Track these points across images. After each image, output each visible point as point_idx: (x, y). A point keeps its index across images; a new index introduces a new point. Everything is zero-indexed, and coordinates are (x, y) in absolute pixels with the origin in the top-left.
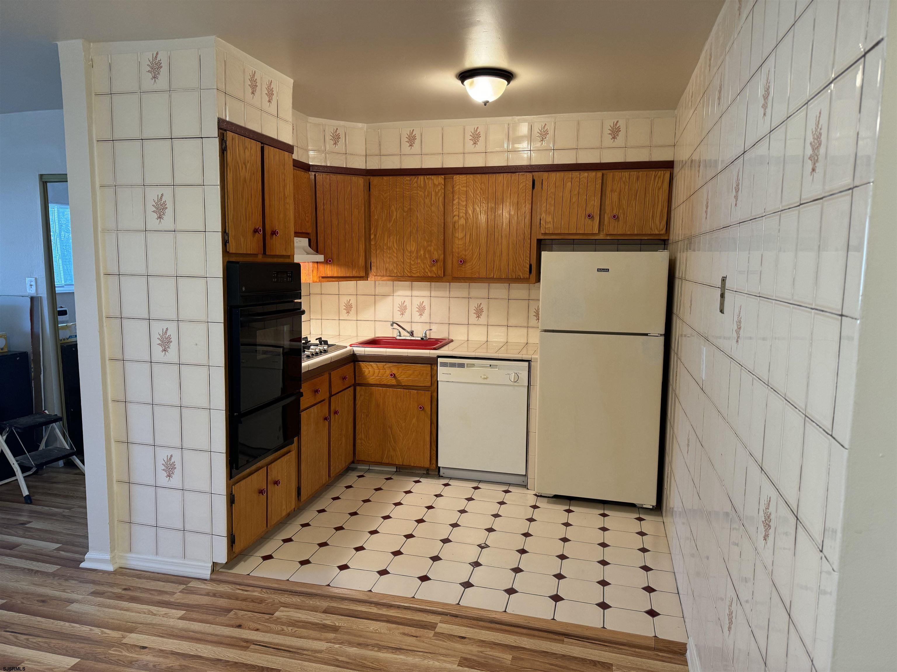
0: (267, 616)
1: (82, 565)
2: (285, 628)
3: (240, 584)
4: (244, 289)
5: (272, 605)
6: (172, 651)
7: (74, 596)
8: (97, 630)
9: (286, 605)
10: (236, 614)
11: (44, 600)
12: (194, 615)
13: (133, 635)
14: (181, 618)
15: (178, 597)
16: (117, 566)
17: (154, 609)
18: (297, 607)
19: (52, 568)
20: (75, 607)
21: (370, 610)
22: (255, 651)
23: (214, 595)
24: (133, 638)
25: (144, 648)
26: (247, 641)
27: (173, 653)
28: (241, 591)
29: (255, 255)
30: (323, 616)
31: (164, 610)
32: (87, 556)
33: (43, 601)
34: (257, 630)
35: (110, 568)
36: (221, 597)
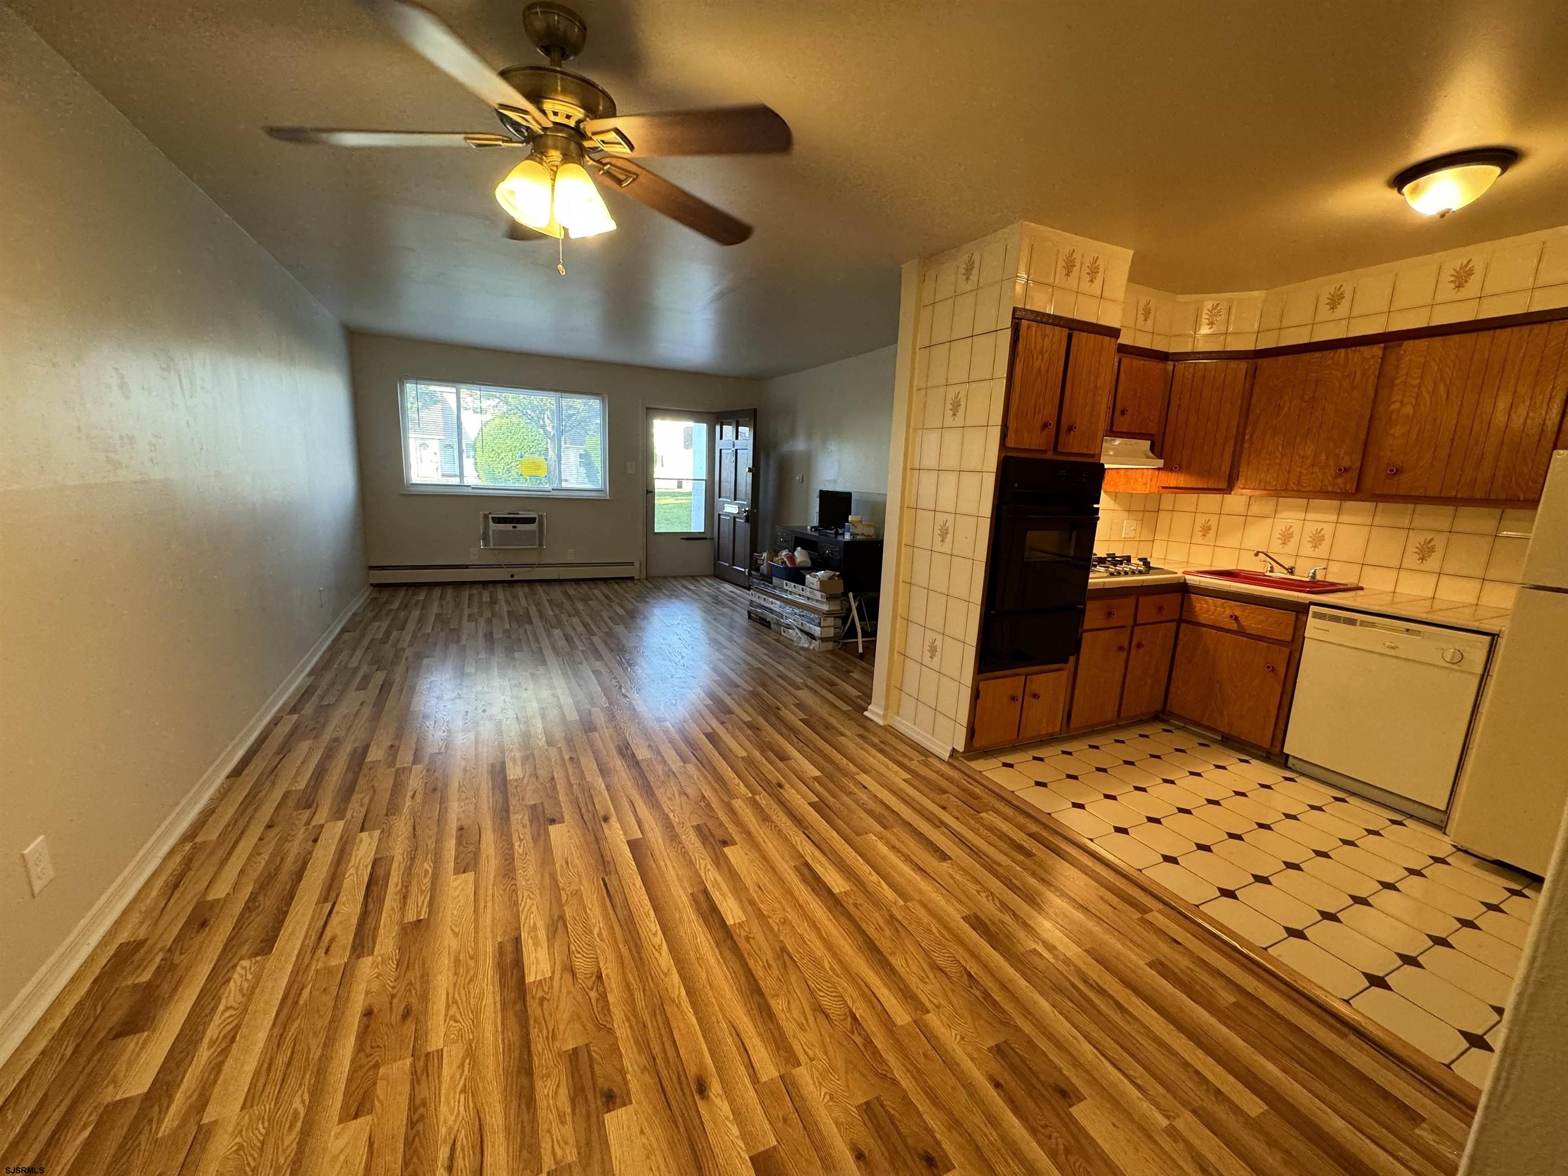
0: (972, 812)
1: (866, 713)
2: (981, 828)
3: (969, 777)
4: (1016, 485)
5: (984, 805)
6: (882, 800)
7: (847, 732)
8: (845, 761)
9: (997, 812)
10: (948, 797)
11: (828, 726)
12: (916, 783)
13: (865, 776)
14: (905, 780)
15: (914, 765)
16: (887, 723)
17: (890, 764)
18: (1006, 818)
19: (846, 708)
20: (842, 739)
21: (1079, 857)
22: (943, 833)
23: (942, 775)
24: (864, 778)
25: (866, 788)
26: (943, 823)
27: (882, 802)
28: (966, 782)
29: (1045, 451)
30: (1026, 837)
31: (896, 768)
32: (870, 707)
33: (827, 727)
34: (957, 818)
35: (881, 723)
36: (947, 779)
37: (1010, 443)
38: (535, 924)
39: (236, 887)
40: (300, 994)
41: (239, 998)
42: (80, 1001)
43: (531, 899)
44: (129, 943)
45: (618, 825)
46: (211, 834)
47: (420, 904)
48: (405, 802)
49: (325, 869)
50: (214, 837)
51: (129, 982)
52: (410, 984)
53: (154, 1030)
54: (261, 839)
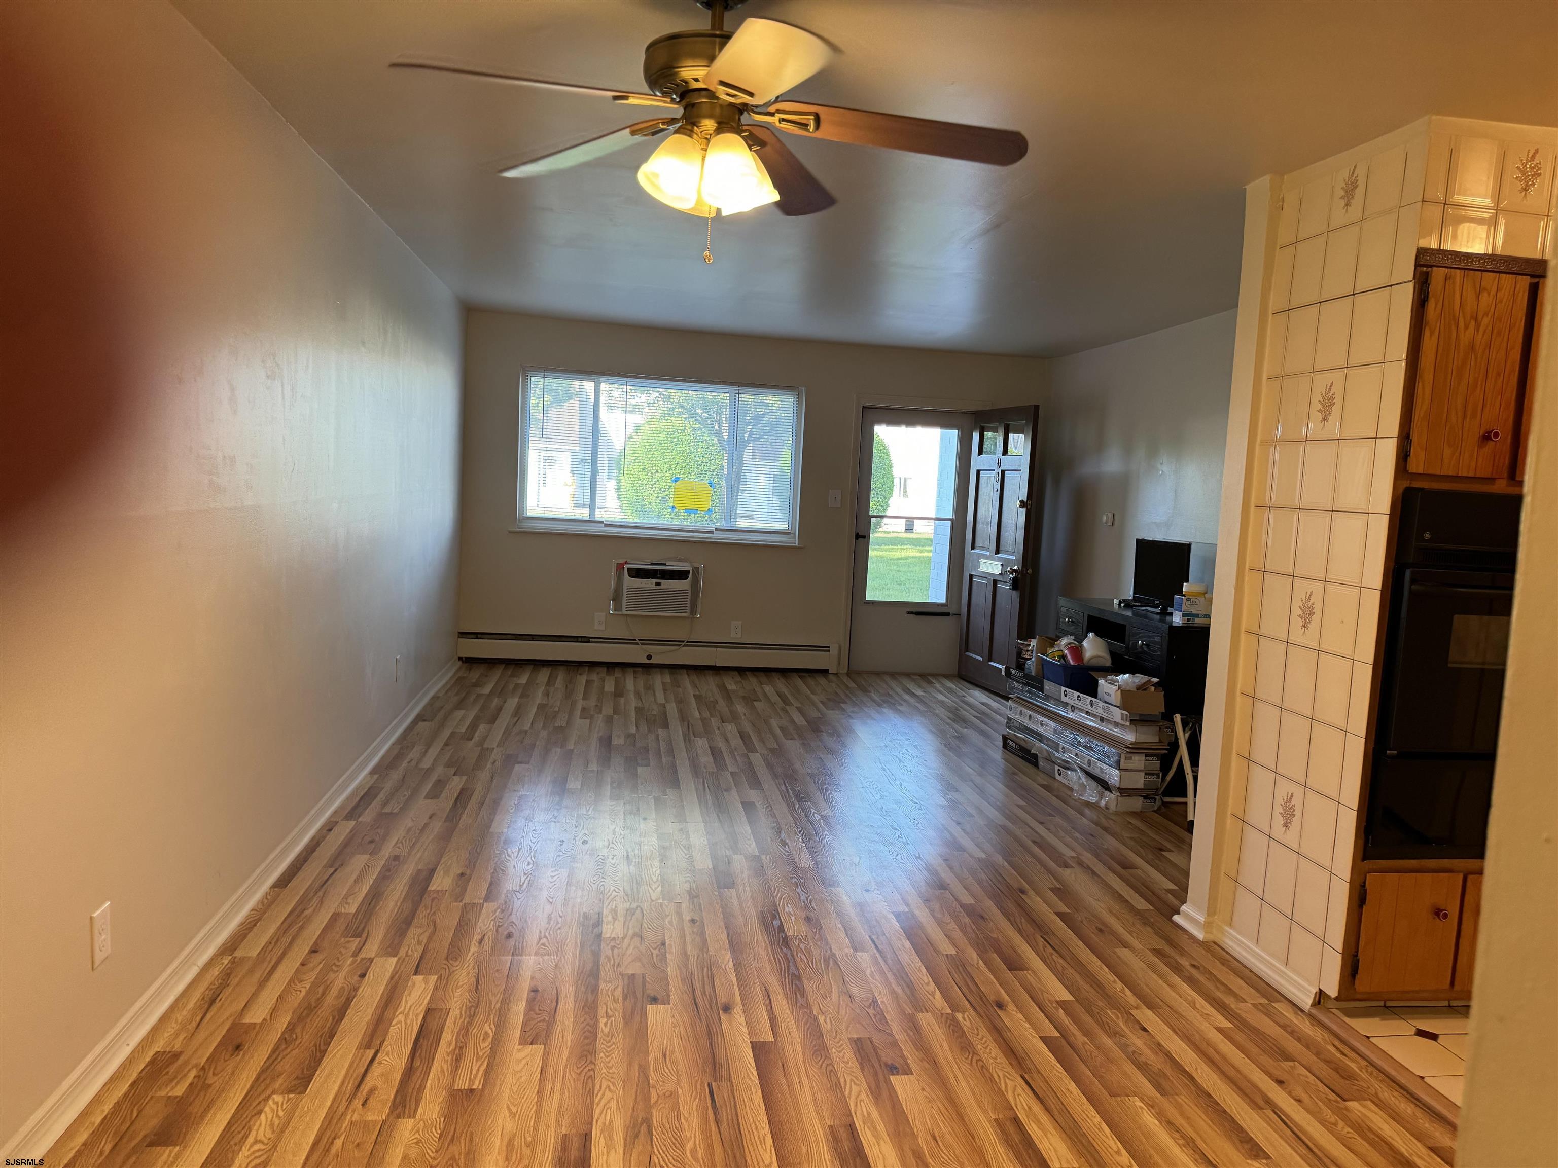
0: (1333, 1096)
1: (1176, 918)
2: (1341, 1124)
3: (1343, 1041)
4: (1427, 536)
5: (1358, 1090)
6: (1169, 1052)
7: (1135, 943)
8: (1119, 985)
9: (1381, 1104)
10: (1293, 1067)
11: (1103, 929)
12: (1240, 1037)
13: (1149, 1013)
14: (1220, 1030)
15: (1245, 1010)
16: (1210, 937)
17: (1200, 1001)
18: (1395, 1117)
19: (1141, 904)
20: (1124, 953)
22: (1269, 1121)
23: (1292, 1033)
24: (1146, 1016)
25: (1145, 1030)
26: (1269, 1102)
27: (1168, 1055)
28: (1335, 1049)
29: (1491, 480)
30: (1423, 1151)
31: (1209, 1009)
32: (1184, 908)
33: (1101, 930)
34: (1299, 1101)
35: (1200, 935)
36: (1299, 1040)
37: (1416, 465)
38: (611, 1122)
39: (274, 1012)
40: (332, 1143)
41: (269, 1134)
42: (118, 1102)
43: (610, 1090)
44: (165, 1052)
45: (742, 1020)
46: (251, 949)
47: (474, 1072)
48: (469, 946)
49: (370, 1011)
50: (254, 953)
51: (163, 1093)
52: (453, 1158)
53: (185, 1147)
54: (303, 964)
